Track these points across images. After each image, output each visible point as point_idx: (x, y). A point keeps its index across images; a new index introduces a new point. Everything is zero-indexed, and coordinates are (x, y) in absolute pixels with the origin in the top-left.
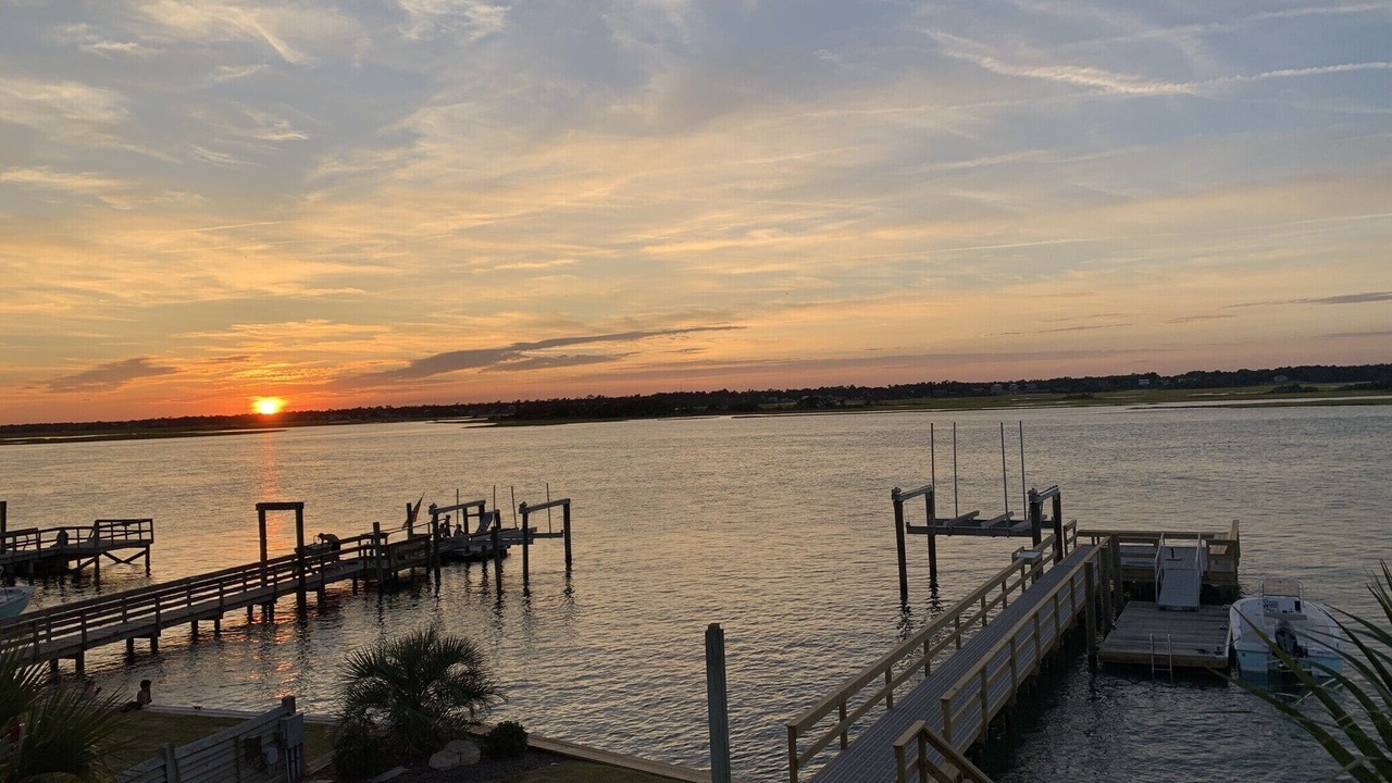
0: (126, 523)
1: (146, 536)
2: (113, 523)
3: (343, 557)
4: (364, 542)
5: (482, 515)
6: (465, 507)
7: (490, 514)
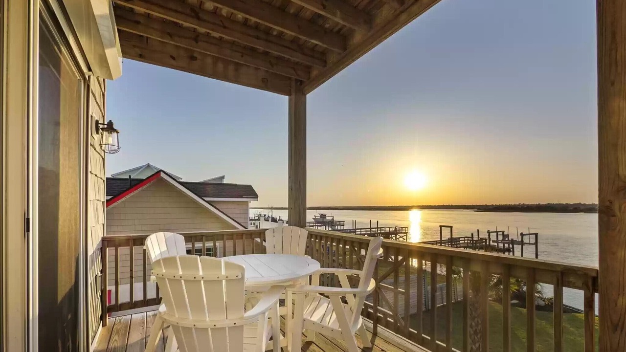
0: (402, 228)
1: (407, 231)
2: (399, 228)
3: (461, 242)
4: (466, 239)
5: (503, 235)
6: (497, 232)
7: (506, 235)
